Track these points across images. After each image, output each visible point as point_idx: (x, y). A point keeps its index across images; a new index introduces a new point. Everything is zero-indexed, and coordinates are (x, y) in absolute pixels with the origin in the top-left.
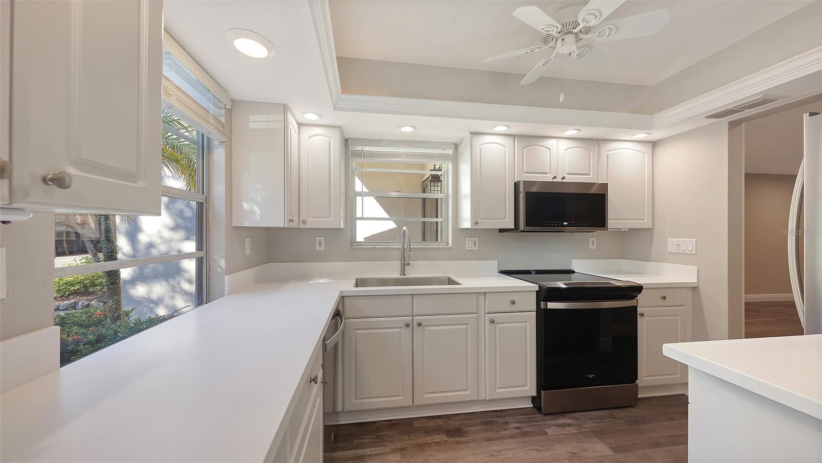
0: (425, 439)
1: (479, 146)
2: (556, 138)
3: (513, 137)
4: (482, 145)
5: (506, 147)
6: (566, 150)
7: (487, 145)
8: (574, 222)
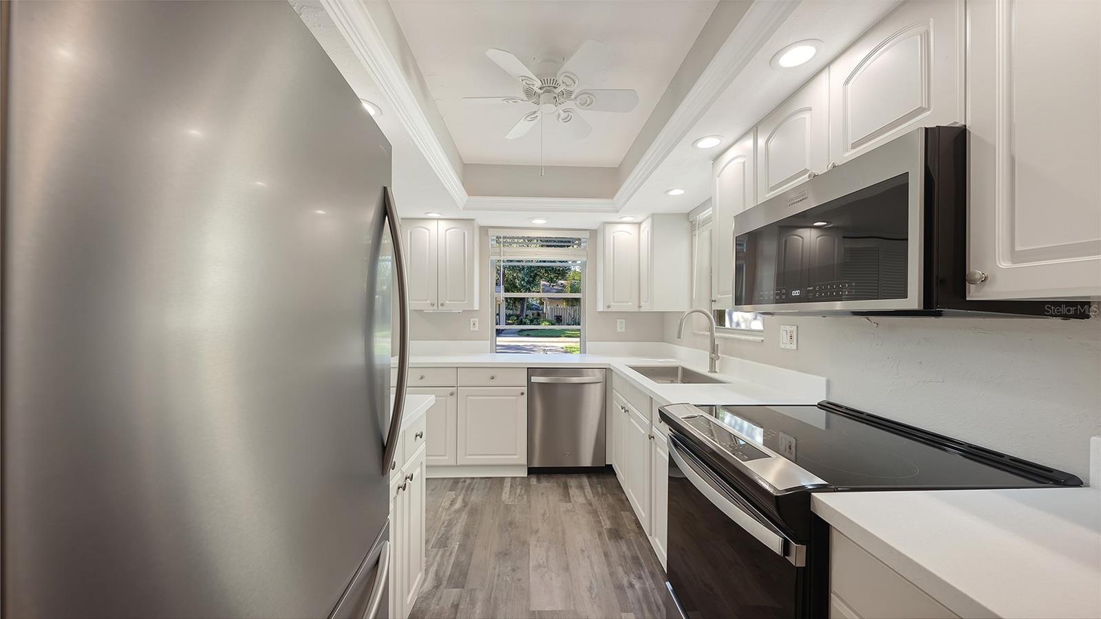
0: (602, 513)
1: (719, 176)
2: (828, 65)
3: (755, 129)
4: (720, 174)
5: (745, 156)
6: (847, 82)
7: (725, 169)
8: (812, 288)
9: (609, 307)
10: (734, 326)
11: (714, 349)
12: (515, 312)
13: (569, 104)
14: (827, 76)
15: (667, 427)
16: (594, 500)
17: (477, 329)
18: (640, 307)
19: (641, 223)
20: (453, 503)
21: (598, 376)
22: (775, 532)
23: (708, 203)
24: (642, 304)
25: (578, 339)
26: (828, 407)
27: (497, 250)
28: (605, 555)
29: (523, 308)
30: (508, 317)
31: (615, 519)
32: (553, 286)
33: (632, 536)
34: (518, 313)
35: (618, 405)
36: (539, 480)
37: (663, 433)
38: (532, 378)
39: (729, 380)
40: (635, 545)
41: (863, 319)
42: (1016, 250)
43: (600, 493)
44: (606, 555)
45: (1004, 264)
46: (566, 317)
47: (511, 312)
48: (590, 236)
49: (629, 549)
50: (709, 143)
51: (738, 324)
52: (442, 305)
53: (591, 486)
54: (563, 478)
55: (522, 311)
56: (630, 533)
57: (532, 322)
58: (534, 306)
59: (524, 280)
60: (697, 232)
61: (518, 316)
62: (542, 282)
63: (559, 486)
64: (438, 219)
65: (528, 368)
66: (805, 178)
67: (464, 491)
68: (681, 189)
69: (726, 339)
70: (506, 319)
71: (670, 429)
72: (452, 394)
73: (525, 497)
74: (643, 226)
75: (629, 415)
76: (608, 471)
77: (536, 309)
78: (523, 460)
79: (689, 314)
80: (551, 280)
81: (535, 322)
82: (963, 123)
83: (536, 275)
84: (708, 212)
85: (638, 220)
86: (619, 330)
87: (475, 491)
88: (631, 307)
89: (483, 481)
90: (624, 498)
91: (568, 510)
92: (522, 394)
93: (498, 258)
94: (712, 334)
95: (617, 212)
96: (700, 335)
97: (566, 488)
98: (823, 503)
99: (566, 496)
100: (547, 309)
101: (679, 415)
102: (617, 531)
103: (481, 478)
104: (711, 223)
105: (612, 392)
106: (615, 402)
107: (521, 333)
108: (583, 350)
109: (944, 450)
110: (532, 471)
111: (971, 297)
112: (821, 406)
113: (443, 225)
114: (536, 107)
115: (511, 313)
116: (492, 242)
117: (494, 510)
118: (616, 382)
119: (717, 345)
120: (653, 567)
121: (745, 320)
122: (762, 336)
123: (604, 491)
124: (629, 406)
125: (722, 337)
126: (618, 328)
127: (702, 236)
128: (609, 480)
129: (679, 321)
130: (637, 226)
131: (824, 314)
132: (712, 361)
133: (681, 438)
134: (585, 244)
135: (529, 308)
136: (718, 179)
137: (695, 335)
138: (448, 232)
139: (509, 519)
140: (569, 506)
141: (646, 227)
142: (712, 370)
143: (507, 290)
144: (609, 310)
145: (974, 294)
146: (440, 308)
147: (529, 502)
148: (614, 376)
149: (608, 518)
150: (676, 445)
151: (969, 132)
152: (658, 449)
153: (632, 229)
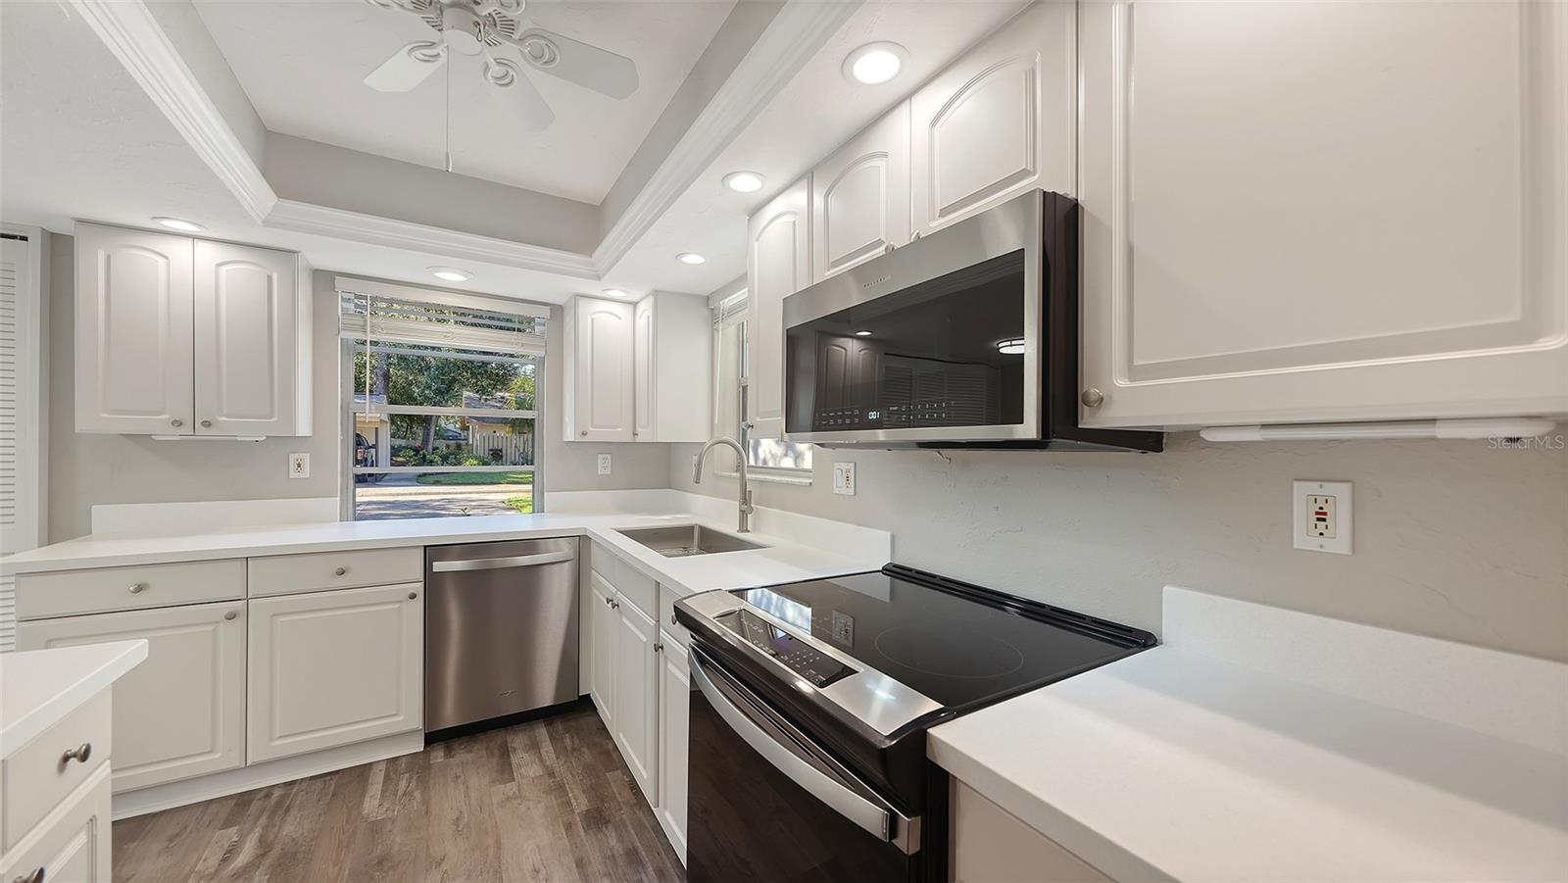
0: (573, 786)
1: (757, 240)
2: (908, 96)
3: (810, 175)
4: (760, 234)
5: (795, 214)
6: (934, 123)
7: (767, 230)
8: (895, 408)
9: (584, 434)
10: (760, 464)
11: (745, 498)
12: (412, 443)
13: (509, 49)
14: (908, 111)
15: (688, 632)
16: (560, 767)
17: (306, 473)
18: (635, 434)
19: (637, 303)
20: (230, 853)
21: (566, 550)
22: (873, 800)
23: (742, 280)
24: (639, 430)
25: (530, 487)
26: (896, 572)
27: (358, 320)
28: (577, 866)
29: (428, 435)
30: (395, 451)
31: (597, 791)
32: (486, 400)
33: (625, 815)
34: (418, 443)
35: (601, 596)
36: (449, 753)
37: (680, 643)
38: (435, 563)
39: (770, 544)
40: (630, 828)
41: (933, 453)
42: (1136, 364)
43: (569, 748)
44: (580, 864)
45: (1121, 383)
46: (509, 451)
47: (403, 443)
48: (551, 316)
49: (620, 839)
50: (746, 184)
51: (765, 461)
52: (207, 424)
53: (552, 739)
54: (497, 737)
55: (425, 441)
56: (622, 809)
57: (445, 460)
58: (450, 434)
59: (429, 388)
60: (720, 326)
61: (417, 451)
62: (466, 394)
63: (491, 754)
64: (194, 237)
65: (425, 547)
66: (880, 251)
67: (263, 820)
68: (701, 255)
69: (762, 482)
70: (392, 455)
71: (692, 636)
72: (231, 617)
73: (417, 794)
74: (641, 307)
75: (621, 612)
76: (584, 705)
77: (455, 438)
78: (415, 721)
79: (711, 446)
80: (482, 391)
81: (452, 459)
82: (1075, 196)
83: (454, 380)
84: (739, 296)
85: (634, 296)
86: (600, 472)
87: (294, 812)
88: (622, 435)
89: (319, 784)
90: (610, 746)
91: (508, 798)
92: (413, 596)
93: (360, 336)
94: (743, 476)
95: (599, 279)
96: (725, 477)
97: (505, 753)
98: (947, 744)
99: (506, 770)
100: (477, 438)
101: (708, 614)
102: (599, 811)
103: (312, 778)
104: (746, 311)
105: (589, 576)
106: (595, 591)
107: (421, 479)
108: (538, 507)
109: (1003, 609)
110: (432, 738)
111: (1085, 424)
112: (886, 571)
113: (208, 254)
114: (432, 35)
115: (403, 445)
116: (346, 305)
117: (341, 842)
118: (597, 556)
119: (750, 492)
120: (662, 859)
121: (774, 456)
122: (809, 478)
123: (577, 742)
124: (620, 597)
125: (755, 480)
126: (599, 469)
127: (727, 333)
128: (585, 721)
129: (696, 458)
130: (631, 306)
131: (888, 446)
132: (743, 514)
133: (710, 650)
134: (542, 328)
135: (439, 435)
136: (756, 244)
137: (716, 476)
138: (224, 269)
139: (378, 852)
140: (510, 788)
141: (645, 309)
142: (743, 528)
143: (392, 402)
144: (586, 439)
145: (1089, 420)
146: (201, 431)
147: (426, 802)
148: (593, 546)
149: (584, 792)
150: (702, 662)
151: (1083, 208)
152: (670, 666)
153: (623, 311)
